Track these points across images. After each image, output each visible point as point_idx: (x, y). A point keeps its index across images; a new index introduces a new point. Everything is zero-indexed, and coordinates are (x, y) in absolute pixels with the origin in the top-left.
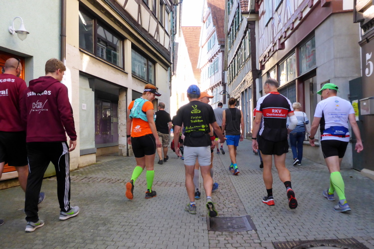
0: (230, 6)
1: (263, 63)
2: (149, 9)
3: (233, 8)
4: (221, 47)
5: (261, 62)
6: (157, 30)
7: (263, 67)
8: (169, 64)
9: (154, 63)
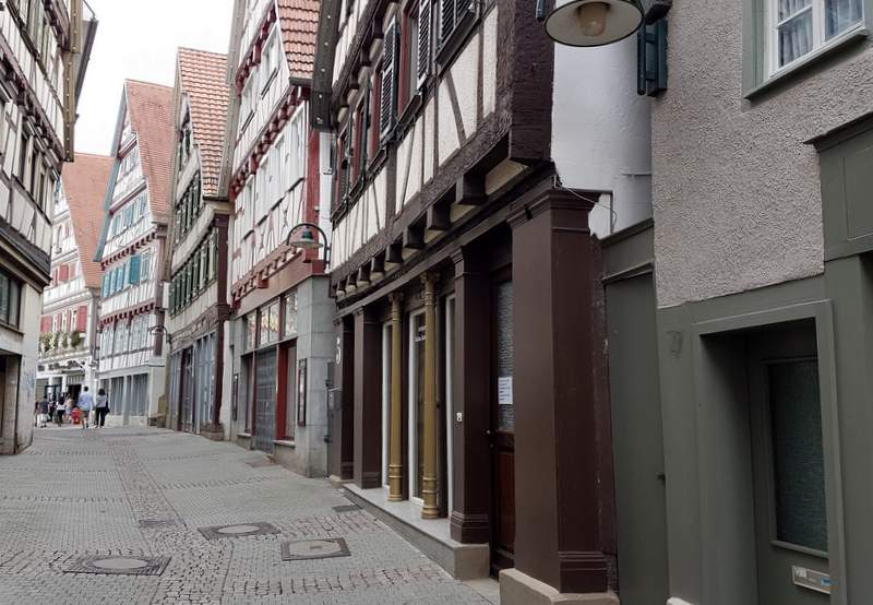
0: (184, 158)
1: (237, 298)
2: (24, 188)
3: (190, 164)
4: (158, 229)
5: (234, 295)
6: (34, 224)
7: (237, 304)
8: (46, 280)
9: (21, 284)
